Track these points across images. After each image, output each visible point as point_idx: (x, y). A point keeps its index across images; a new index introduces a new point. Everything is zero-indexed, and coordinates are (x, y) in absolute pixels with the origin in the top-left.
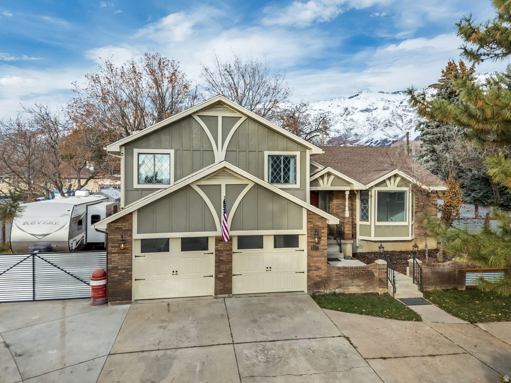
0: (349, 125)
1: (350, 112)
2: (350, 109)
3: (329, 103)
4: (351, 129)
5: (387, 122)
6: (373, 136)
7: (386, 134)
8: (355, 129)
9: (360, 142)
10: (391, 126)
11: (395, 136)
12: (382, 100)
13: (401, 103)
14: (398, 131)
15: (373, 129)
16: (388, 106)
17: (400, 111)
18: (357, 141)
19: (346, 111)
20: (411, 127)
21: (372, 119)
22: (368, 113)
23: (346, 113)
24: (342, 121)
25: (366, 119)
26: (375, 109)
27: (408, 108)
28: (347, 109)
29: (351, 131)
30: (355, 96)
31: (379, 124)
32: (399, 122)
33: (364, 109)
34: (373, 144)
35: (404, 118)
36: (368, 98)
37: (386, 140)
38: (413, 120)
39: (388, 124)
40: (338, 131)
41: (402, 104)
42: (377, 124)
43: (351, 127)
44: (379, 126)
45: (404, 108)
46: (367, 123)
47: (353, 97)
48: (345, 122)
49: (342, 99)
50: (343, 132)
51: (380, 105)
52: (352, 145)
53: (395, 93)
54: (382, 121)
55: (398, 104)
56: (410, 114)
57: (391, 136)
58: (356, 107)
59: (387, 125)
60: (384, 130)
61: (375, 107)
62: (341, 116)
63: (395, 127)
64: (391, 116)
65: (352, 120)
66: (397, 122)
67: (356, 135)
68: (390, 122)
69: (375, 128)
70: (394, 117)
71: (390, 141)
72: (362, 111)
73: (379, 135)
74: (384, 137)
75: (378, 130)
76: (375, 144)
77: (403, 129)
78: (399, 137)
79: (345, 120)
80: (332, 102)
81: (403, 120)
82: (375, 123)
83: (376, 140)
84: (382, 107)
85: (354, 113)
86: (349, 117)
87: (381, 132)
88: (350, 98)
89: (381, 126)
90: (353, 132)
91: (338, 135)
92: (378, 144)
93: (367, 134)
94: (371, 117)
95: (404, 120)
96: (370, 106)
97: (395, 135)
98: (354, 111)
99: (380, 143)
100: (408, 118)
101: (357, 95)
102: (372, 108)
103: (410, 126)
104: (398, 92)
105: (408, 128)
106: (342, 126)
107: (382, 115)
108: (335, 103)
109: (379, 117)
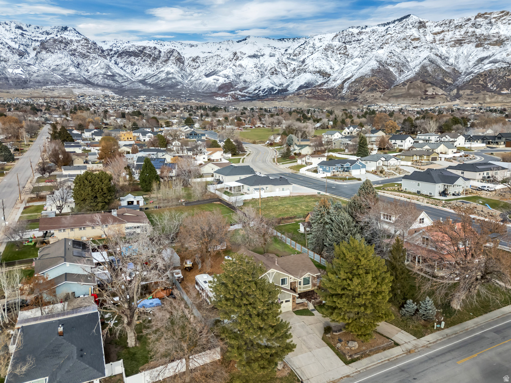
0: (238, 70)
1: (238, 57)
2: (239, 54)
3: (218, 46)
4: (240, 75)
5: (273, 70)
6: (261, 84)
7: (273, 82)
8: (244, 76)
9: (249, 89)
10: (277, 74)
11: (280, 85)
12: (269, 46)
13: (286, 50)
14: (283, 80)
15: (260, 76)
16: (274, 52)
17: (285, 59)
18: (245, 88)
19: (234, 56)
20: (295, 76)
21: (259, 66)
22: (255, 59)
23: (235, 58)
24: (231, 66)
25: (254, 66)
26: (262, 56)
27: (292, 57)
28: (235, 54)
29: (240, 78)
30: (243, 40)
31: (266, 71)
32: (284, 70)
33: (252, 54)
34: (261, 92)
35: (288, 66)
36: (255, 43)
37: (272, 89)
38: (297, 69)
39: (275, 72)
40: (228, 77)
41: (287, 52)
42: (264, 71)
43: (240, 73)
44: (266, 73)
45: (289, 56)
46: (255, 70)
47: (241, 41)
48: (234, 67)
49: (230, 43)
50: (232, 78)
51: (267, 51)
52: (242, 92)
53: (280, 40)
54: (269, 68)
55: (283, 51)
56: (293, 62)
57: (277, 84)
58: (244, 53)
59: (273, 73)
60: (271, 78)
61: (262, 54)
62: (230, 61)
63: (280, 76)
64: (277, 63)
65: (241, 66)
66: (282, 70)
67: (245, 81)
68: (276, 70)
69: (262, 75)
70: (280, 65)
71: (276, 90)
72: (250, 57)
73: (266, 83)
74: (271, 86)
75: (265, 78)
76: (262, 92)
77: (288, 78)
78: (284, 85)
79: (234, 65)
80: (221, 45)
81: (287, 69)
82: (262, 69)
83: (263, 88)
84: (269, 54)
85: (242, 58)
86: (238, 63)
87: (268, 80)
88: (238, 42)
89: (268, 74)
90: (242, 78)
91: (228, 81)
92: (265, 92)
93: (255, 81)
94: (259, 64)
95: (289, 69)
96: (257, 51)
97: (281, 83)
98: (243, 56)
99: (267, 91)
100: (292, 67)
101: (245, 39)
102: (259, 54)
103: (293, 75)
104: (283, 39)
105: (292, 76)
106: (231, 72)
107: (269, 62)
108: (224, 46)
109: (266, 64)
